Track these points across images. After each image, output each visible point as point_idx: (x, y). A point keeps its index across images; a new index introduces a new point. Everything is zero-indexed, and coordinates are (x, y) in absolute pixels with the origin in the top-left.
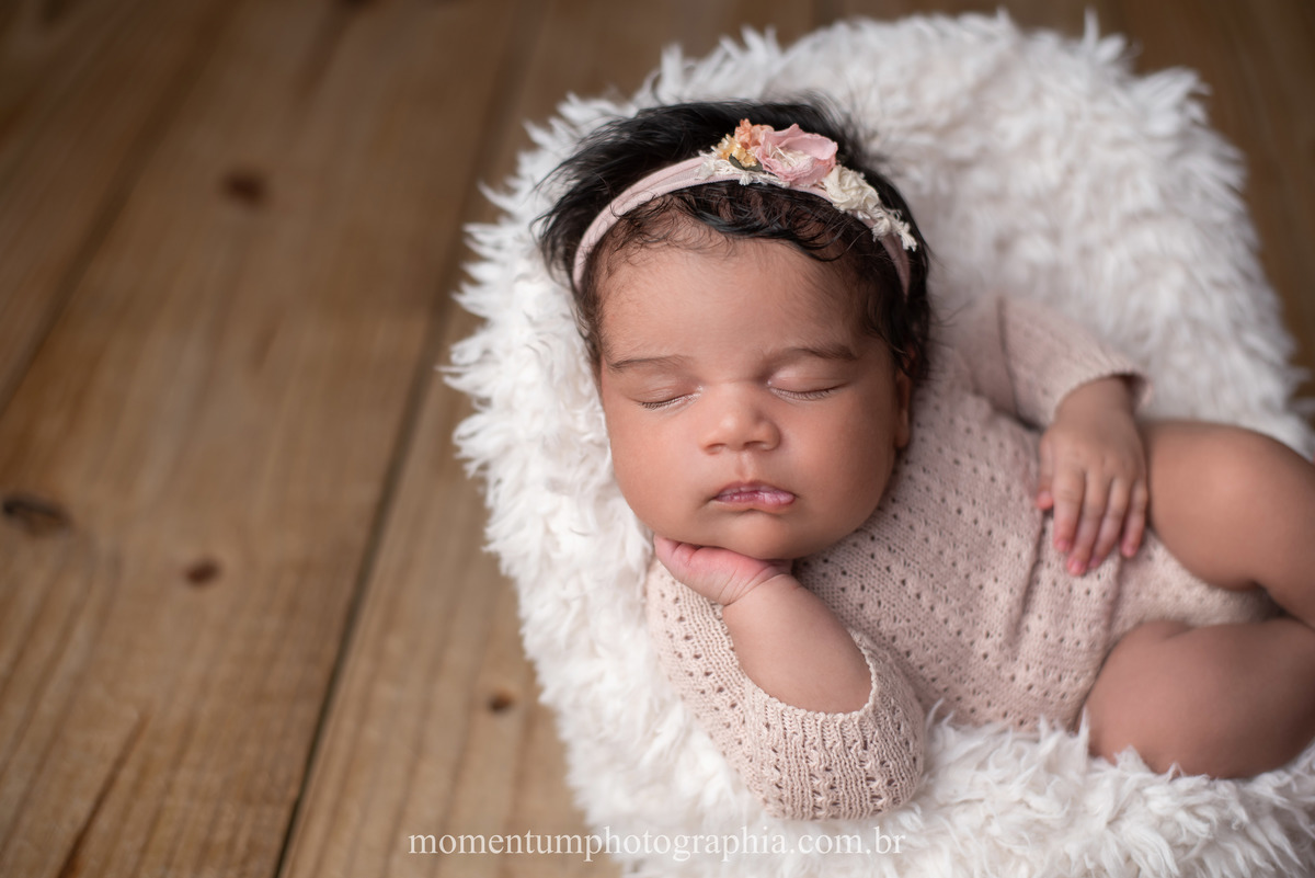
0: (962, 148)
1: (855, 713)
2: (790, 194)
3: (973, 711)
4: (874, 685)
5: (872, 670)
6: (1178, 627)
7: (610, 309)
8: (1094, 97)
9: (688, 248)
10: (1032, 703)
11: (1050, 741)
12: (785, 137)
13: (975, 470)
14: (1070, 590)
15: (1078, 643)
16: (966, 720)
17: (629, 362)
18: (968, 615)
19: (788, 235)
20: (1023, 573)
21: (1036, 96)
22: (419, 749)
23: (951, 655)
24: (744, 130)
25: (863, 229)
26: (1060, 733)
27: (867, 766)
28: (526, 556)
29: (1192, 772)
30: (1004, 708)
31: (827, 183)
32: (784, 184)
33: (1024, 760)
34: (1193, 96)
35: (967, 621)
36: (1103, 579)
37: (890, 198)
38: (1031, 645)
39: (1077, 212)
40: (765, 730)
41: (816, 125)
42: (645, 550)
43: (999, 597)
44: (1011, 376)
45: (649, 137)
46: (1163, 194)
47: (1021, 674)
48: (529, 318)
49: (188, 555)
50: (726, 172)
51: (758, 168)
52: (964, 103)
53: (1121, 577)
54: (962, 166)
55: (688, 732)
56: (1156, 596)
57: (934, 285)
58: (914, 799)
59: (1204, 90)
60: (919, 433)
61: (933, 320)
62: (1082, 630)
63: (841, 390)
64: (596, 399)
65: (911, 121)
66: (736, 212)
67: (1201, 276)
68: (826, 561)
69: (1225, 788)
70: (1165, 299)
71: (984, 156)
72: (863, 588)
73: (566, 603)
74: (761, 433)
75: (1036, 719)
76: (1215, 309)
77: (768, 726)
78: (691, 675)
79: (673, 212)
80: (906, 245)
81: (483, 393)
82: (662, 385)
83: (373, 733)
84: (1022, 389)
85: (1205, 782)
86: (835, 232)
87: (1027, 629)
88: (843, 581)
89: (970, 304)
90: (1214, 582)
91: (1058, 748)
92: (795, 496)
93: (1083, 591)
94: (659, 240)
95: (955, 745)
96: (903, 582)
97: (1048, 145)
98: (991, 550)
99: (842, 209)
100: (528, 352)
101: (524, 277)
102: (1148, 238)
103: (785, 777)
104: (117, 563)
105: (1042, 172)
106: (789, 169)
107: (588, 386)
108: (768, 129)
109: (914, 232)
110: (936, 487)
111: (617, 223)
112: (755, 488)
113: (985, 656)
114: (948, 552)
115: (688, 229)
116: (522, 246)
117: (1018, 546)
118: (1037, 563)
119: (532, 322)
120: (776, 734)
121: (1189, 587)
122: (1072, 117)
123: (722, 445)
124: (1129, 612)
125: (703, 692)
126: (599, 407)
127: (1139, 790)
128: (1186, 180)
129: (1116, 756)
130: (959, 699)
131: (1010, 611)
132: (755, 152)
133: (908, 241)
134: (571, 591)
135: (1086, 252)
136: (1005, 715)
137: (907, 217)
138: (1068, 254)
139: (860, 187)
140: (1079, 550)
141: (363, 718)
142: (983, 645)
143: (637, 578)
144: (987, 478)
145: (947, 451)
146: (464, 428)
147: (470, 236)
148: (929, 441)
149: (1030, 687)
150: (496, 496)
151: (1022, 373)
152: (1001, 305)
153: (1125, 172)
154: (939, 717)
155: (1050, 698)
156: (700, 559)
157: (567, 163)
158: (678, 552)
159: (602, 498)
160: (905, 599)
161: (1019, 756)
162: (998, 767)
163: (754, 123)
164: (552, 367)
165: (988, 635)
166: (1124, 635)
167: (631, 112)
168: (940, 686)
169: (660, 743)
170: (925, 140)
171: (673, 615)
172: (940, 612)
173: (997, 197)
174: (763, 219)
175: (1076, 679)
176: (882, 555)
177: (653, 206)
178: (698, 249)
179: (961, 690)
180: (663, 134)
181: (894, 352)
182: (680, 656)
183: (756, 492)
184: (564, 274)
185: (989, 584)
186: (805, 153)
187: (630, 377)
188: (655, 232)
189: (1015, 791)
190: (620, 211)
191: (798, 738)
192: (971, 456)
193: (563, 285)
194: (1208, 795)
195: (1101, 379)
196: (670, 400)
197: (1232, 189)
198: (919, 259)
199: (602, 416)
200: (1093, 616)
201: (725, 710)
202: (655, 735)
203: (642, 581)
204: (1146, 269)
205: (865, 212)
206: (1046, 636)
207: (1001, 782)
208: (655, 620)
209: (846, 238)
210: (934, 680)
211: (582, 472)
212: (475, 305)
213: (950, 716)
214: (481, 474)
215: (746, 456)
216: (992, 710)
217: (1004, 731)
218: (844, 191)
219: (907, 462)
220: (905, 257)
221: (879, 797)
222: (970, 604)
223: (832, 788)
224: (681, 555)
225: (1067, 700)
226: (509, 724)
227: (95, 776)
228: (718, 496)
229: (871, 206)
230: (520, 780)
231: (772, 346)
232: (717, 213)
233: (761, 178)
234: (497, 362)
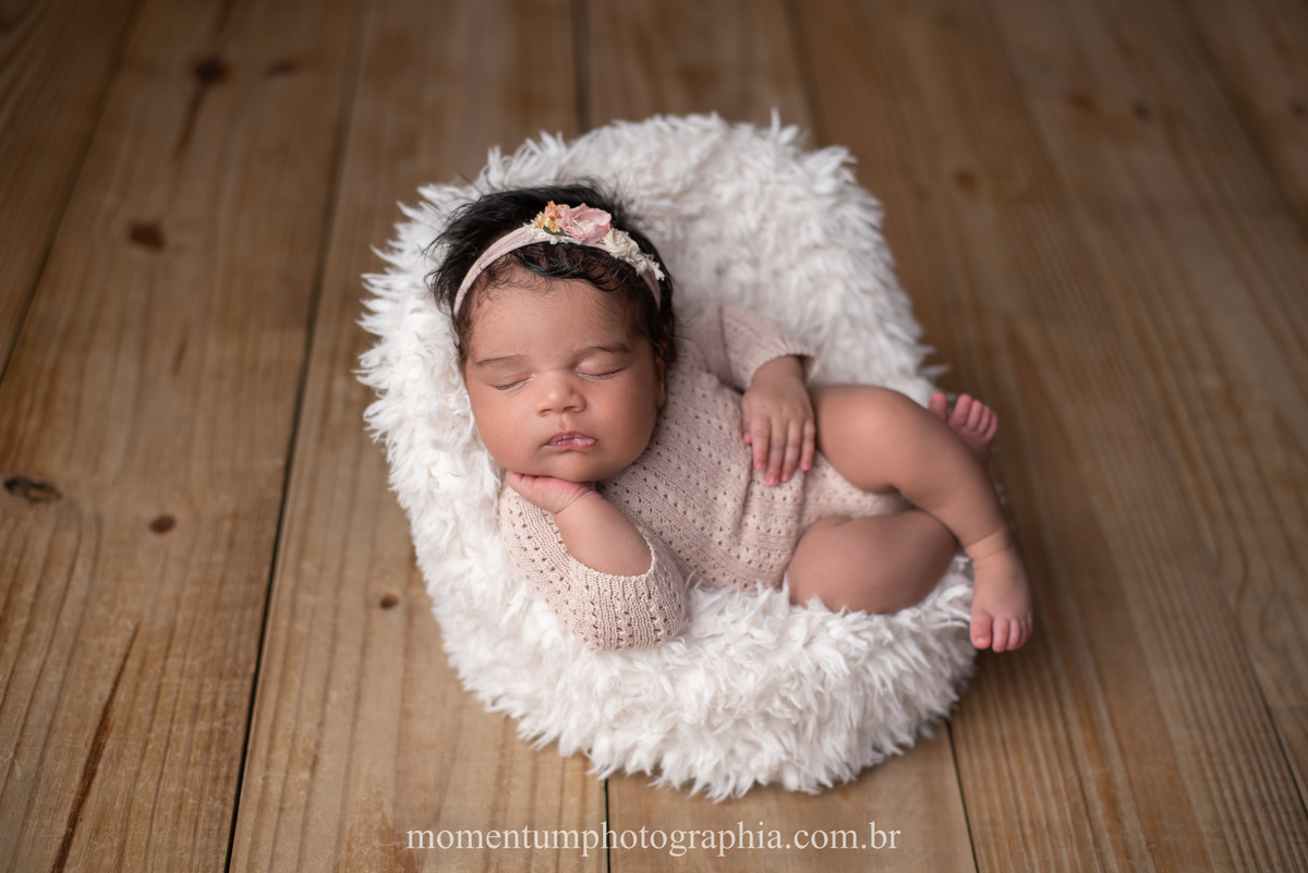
0: (691, 207)
1: (643, 575)
2: (583, 248)
3: (714, 580)
4: (653, 558)
5: (651, 549)
6: (843, 519)
7: (478, 329)
8: (779, 168)
9: (522, 287)
10: (751, 572)
11: (764, 595)
12: (578, 212)
13: (709, 422)
14: (773, 498)
15: (779, 532)
16: (710, 585)
17: (488, 361)
18: (708, 517)
19: (583, 275)
20: (742, 488)
21: (739, 170)
22: (335, 636)
23: (699, 544)
24: (551, 209)
25: (630, 268)
26: (770, 589)
27: (651, 610)
28: (417, 493)
29: (855, 609)
30: (734, 577)
31: (606, 241)
32: (578, 242)
33: (748, 607)
34: (845, 165)
35: (707, 521)
36: (794, 489)
37: (646, 247)
38: (749, 535)
39: (769, 248)
40: (586, 590)
41: (596, 202)
42: (497, 484)
43: (727, 505)
44: (728, 361)
45: (492, 215)
46: (827, 233)
47: (743, 554)
48: (419, 336)
49: (151, 513)
50: (542, 236)
51: (562, 233)
52: (691, 177)
53: (805, 488)
54: (692, 219)
55: (529, 602)
56: (829, 500)
57: (676, 301)
58: (680, 634)
59: (852, 160)
60: (672, 399)
61: (677, 323)
62: (781, 524)
63: (622, 372)
64: (462, 387)
65: (657, 191)
66: (550, 262)
67: (854, 287)
68: (616, 484)
69: (878, 620)
70: (831, 303)
71: (705, 213)
72: (640, 501)
73: (444, 523)
74: (574, 401)
75: (755, 583)
76: (865, 308)
77: (587, 587)
78: (533, 561)
79: (512, 265)
80: (657, 277)
81: (383, 386)
82: (507, 375)
83: (301, 627)
84: (734, 368)
85: (865, 616)
86: (613, 272)
87: (746, 525)
88: (627, 497)
89: (700, 312)
90: (866, 489)
91: (769, 599)
92: (596, 440)
93: (781, 498)
94: (504, 283)
95: (704, 600)
96: (666, 496)
97: (748, 202)
98: (721, 474)
99: (616, 257)
100: (417, 358)
101: (417, 310)
102: (818, 262)
103: (600, 620)
104: (99, 521)
105: (747, 220)
106: (582, 233)
107: (457, 378)
108: (566, 207)
109: (662, 268)
110: (684, 434)
111: (481, 274)
112: (571, 436)
113: (720, 543)
114: (693, 476)
115: (520, 275)
116: (419, 291)
117: (736, 472)
118: (751, 481)
119: (420, 338)
120: (593, 592)
121: (850, 493)
122: (764, 183)
123: (549, 410)
124: (812, 511)
125: (542, 572)
126: (465, 391)
127: (822, 624)
128: (842, 223)
129: (807, 602)
130: (704, 572)
131: (735, 513)
132: (559, 223)
133: (659, 275)
134: (448, 515)
135: (776, 274)
136: (735, 581)
137: (657, 259)
138: (765, 275)
139: (627, 242)
140: (773, 469)
141: (293, 617)
142: (718, 536)
143: (493, 503)
144: (717, 427)
145: (690, 410)
146: (370, 411)
147: (365, 281)
148: (679, 404)
149: (750, 562)
150: (394, 455)
151: (733, 357)
152: (720, 310)
153: (801, 219)
154: (692, 585)
155: (763, 569)
156: (539, 485)
157: (443, 236)
158: (524, 480)
159: (467, 451)
160: (667, 507)
161: (744, 605)
162: (731, 611)
163: (557, 203)
164: (434, 367)
165: (721, 529)
166: (810, 526)
167: (475, 196)
168: (691, 563)
169: (511, 611)
170: (666, 203)
171: (519, 524)
172: (690, 515)
173: (716, 239)
174: (568, 266)
175: (780, 555)
176: (651, 479)
177: (501, 262)
178: (528, 287)
179: (705, 566)
180: (501, 214)
181: (654, 346)
182: (525, 549)
183: (572, 438)
184: (448, 307)
185: (720, 497)
186: (591, 221)
187: (488, 369)
188: (502, 278)
189: (743, 627)
190: (483, 266)
191: (608, 593)
192: (706, 413)
193: (446, 314)
194: (866, 624)
195: (779, 358)
196: (514, 384)
197: (873, 227)
198: (666, 286)
199: (467, 397)
200: (788, 514)
201: (557, 582)
202: (508, 605)
203: (496, 504)
204: (817, 283)
205: (630, 257)
206: (758, 528)
207: (734, 622)
208: (507, 529)
209: (620, 276)
210: (688, 560)
211: (453, 435)
212: (370, 327)
213: (700, 582)
214: (382, 440)
215: (565, 417)
216: (727, 578)
217: (733, 592)
218: (617, 245)
219: (665, 418)
220: (657, 284)
221: (659, 630)
222: (708, 510)
223: (629, 625)
224: (526, 484)
225: (774, 570)
226: (395, 616)
227: (110, 666)
228: (548, 443)
229: (634, 254)
230: (408, 652)
231: (578, 347)
232: (538, 264)
233: (563, 239)
234: (391, 365)
